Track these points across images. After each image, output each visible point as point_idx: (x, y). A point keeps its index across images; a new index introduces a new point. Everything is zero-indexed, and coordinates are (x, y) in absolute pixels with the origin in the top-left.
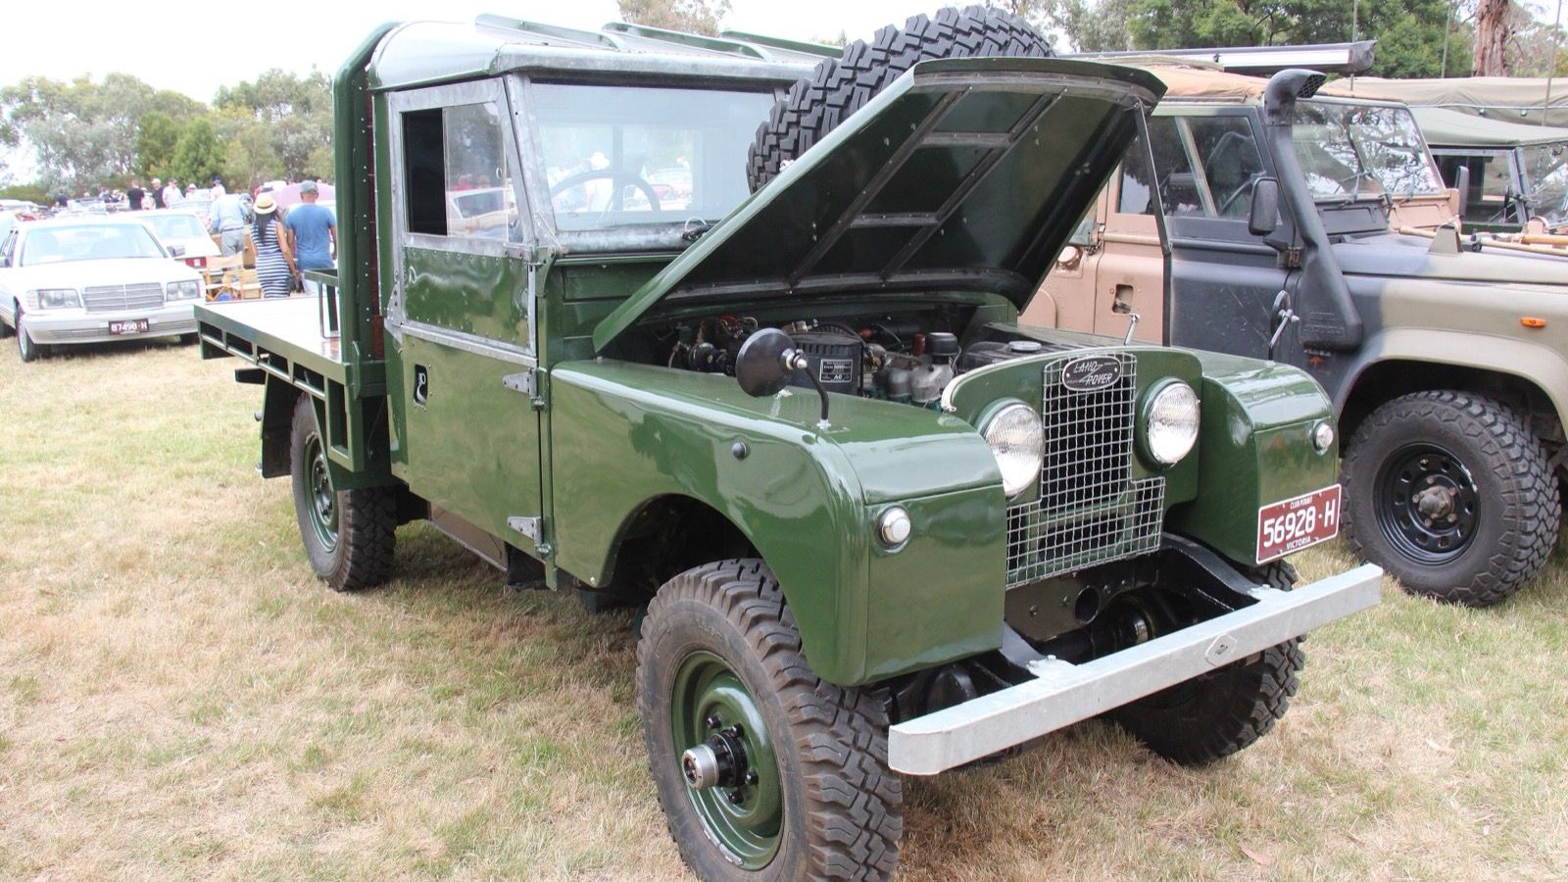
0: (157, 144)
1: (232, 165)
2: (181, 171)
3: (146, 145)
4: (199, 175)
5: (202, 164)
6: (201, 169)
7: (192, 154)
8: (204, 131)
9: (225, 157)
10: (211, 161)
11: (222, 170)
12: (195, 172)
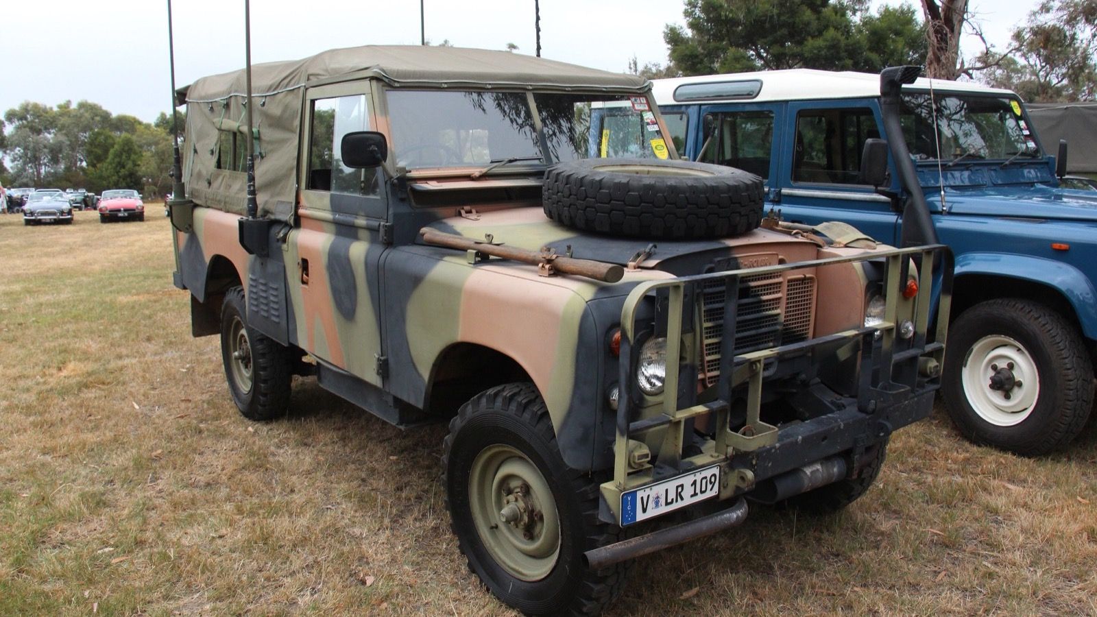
0: (99, 151)
1: (143, 169)
2: (108, 171)
3: (92, 152)
4: (120, 174)
5: (124, 167)
6: (122, 170)
7: (117, 160)
8: (127, 144)
9: (139, 163)
10: (130, 165)
11: (137, 171)
12: (118, 172)
